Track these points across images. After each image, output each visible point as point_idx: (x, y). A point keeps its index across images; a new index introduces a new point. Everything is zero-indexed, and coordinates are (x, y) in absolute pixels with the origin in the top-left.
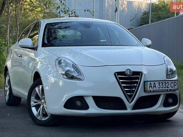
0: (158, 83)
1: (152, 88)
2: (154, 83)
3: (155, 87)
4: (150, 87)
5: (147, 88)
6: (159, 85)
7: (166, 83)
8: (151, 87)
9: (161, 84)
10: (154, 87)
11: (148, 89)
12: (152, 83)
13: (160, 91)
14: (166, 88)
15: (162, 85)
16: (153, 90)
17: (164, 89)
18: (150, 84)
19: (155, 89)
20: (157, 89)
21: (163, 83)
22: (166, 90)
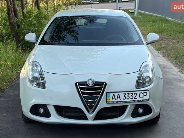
0: (123, 94)
1: (115, 100)
2: (119, 95)
3: (120, 98)
4: (113, 98)
5: (109, 100)
6: (124, 96)
7: (133, 94)
8: (115, 98)
9: (126, 95)
10: (118, 98)
11: (111, 101)
12: (116, 94)
13: (125, 102)
14: (133, 99)
15: (128, 96)
16: (117, 102)
17: (130, 100)
18: (114, 95)
19: (119, 100)
20: (122, 100)
21: (129, 94)
22: (132, 101)
